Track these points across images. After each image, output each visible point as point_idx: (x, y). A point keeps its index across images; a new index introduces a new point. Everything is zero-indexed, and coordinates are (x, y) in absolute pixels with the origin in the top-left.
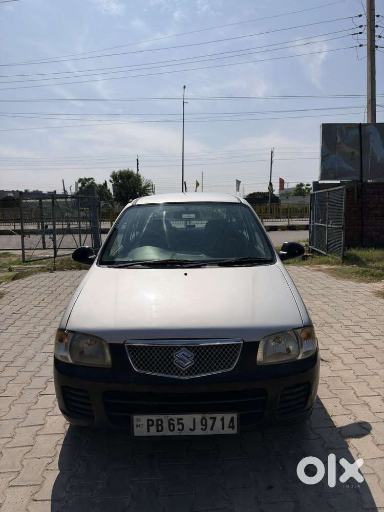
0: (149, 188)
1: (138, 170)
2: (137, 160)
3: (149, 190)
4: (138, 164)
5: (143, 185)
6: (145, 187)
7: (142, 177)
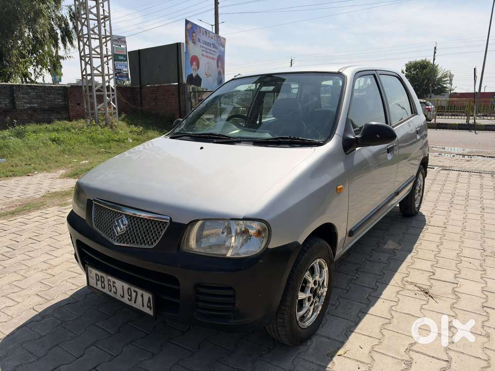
0: (446, 79)
1: (434, 60)
2: (435, 48)
3: (444, 81)
4: (435, 53)
5: (439, 76)
6: (441, 78)
7: (439, 67)
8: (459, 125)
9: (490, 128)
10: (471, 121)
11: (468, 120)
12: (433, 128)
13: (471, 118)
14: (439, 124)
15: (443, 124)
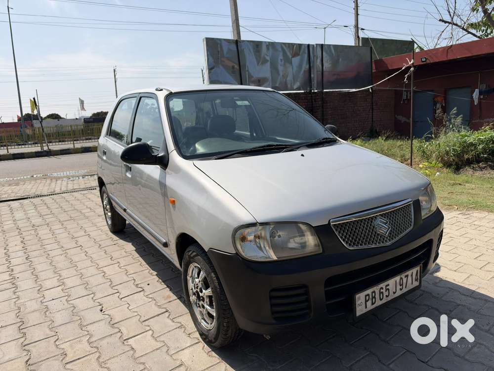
8: (36, 152)
9: (65, 152)
10: (45, 148)
11: (42, 147)
12: (10, 159)
13: (44, 145)
14: (14, 155)
15: (18, 154)
